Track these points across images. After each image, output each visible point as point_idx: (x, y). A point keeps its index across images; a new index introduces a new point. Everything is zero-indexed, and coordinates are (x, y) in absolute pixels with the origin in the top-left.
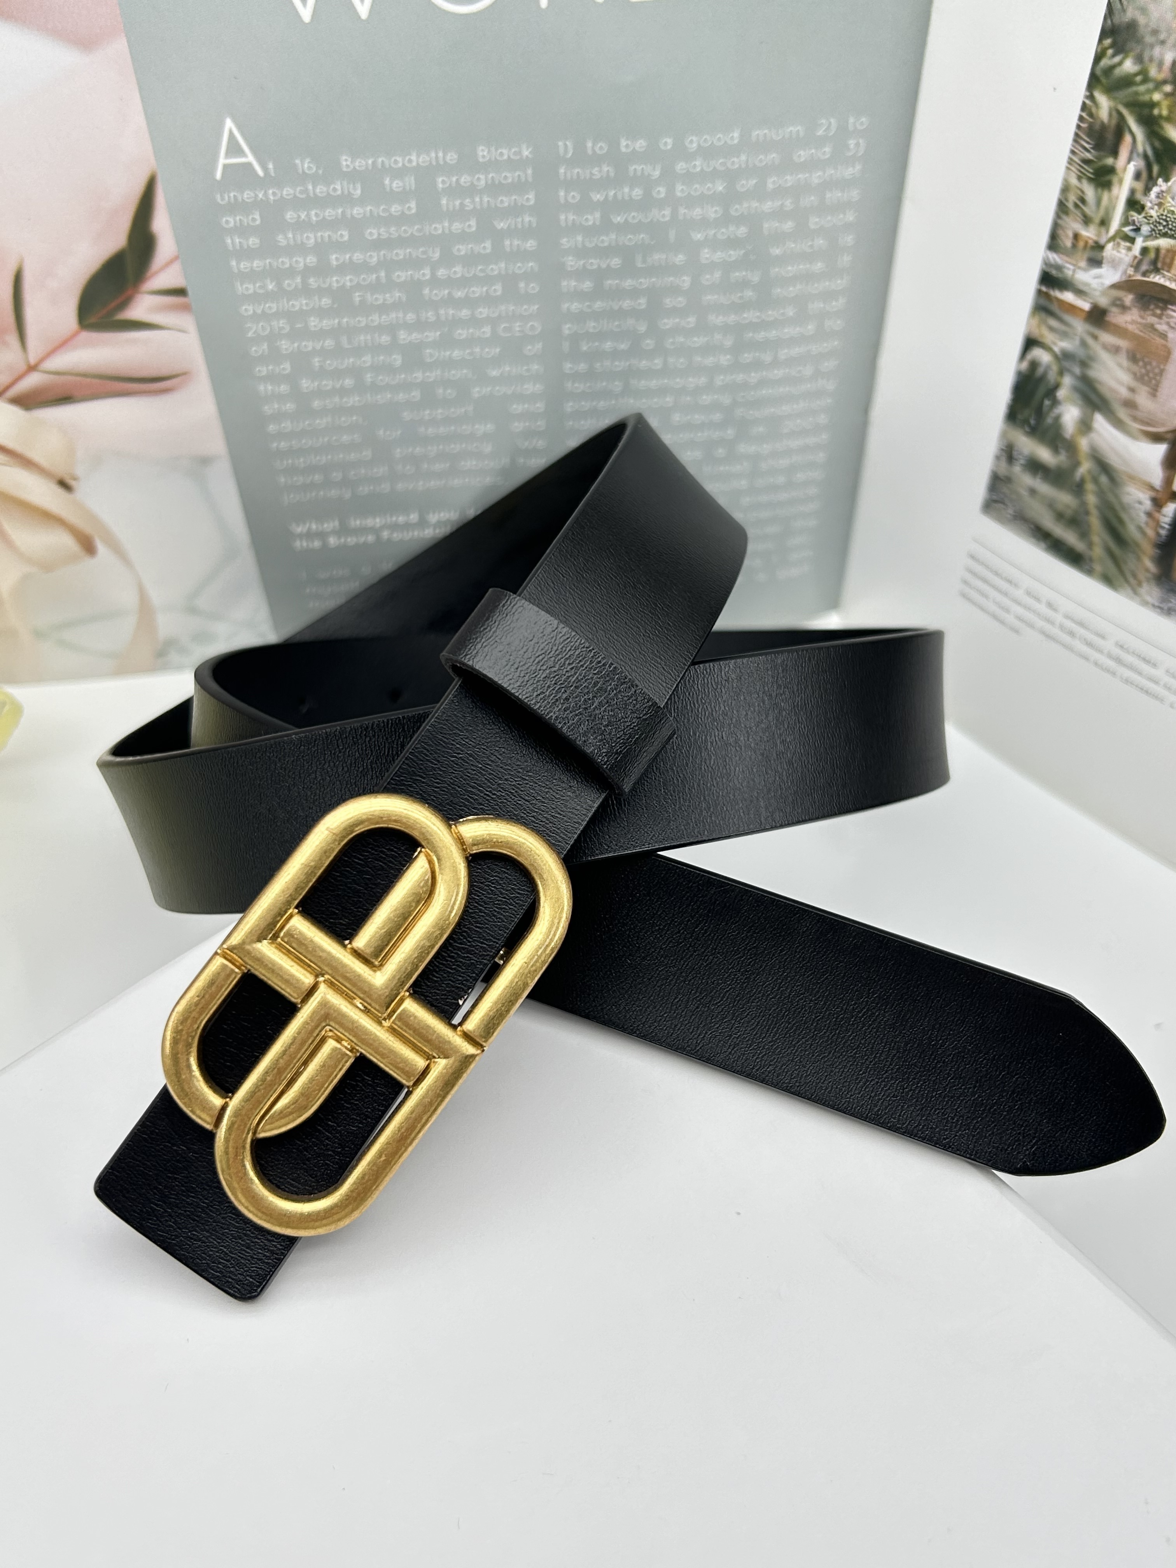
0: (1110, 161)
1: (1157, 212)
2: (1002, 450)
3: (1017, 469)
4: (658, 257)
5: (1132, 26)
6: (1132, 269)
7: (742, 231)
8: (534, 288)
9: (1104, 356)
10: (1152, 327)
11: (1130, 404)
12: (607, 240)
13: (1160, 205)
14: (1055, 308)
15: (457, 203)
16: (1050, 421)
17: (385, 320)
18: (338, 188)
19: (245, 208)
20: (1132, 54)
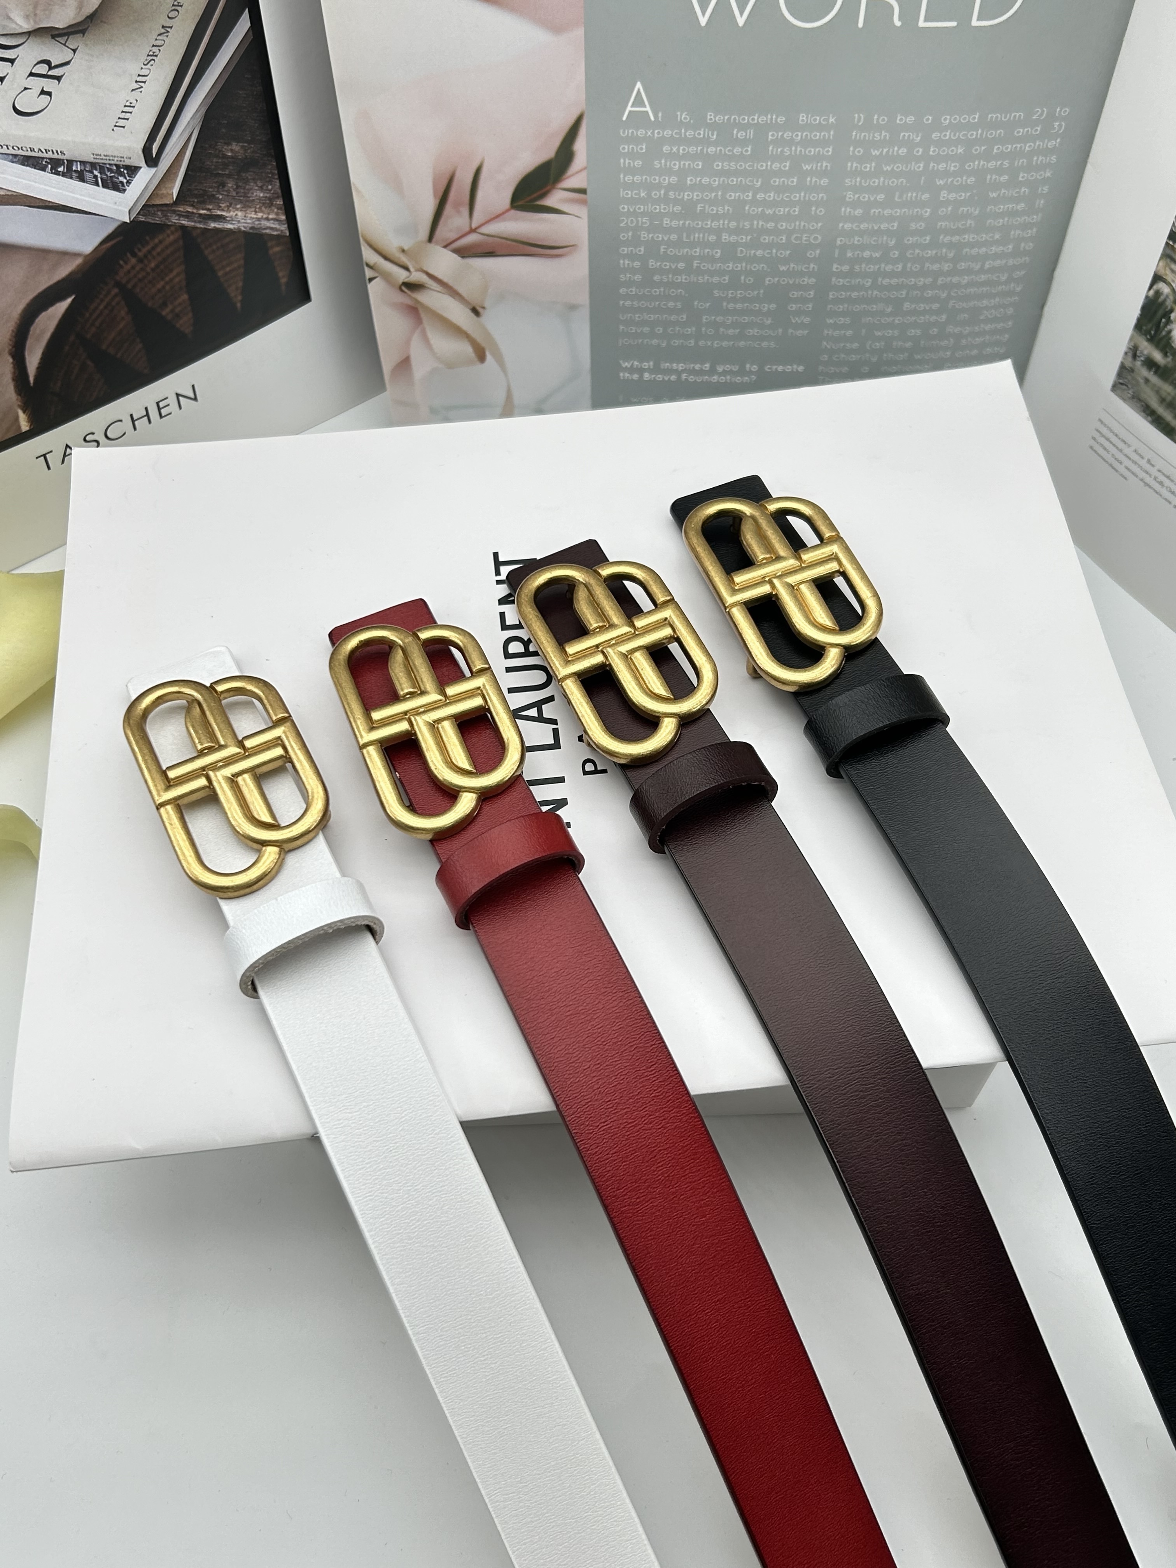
4: (911, 195)
8: (821, 211)
12: (877, 182)
15: (779, 150)
16: (1164, 333)
17: (715, 224)
18: (702, 133)
19: (637, 141)
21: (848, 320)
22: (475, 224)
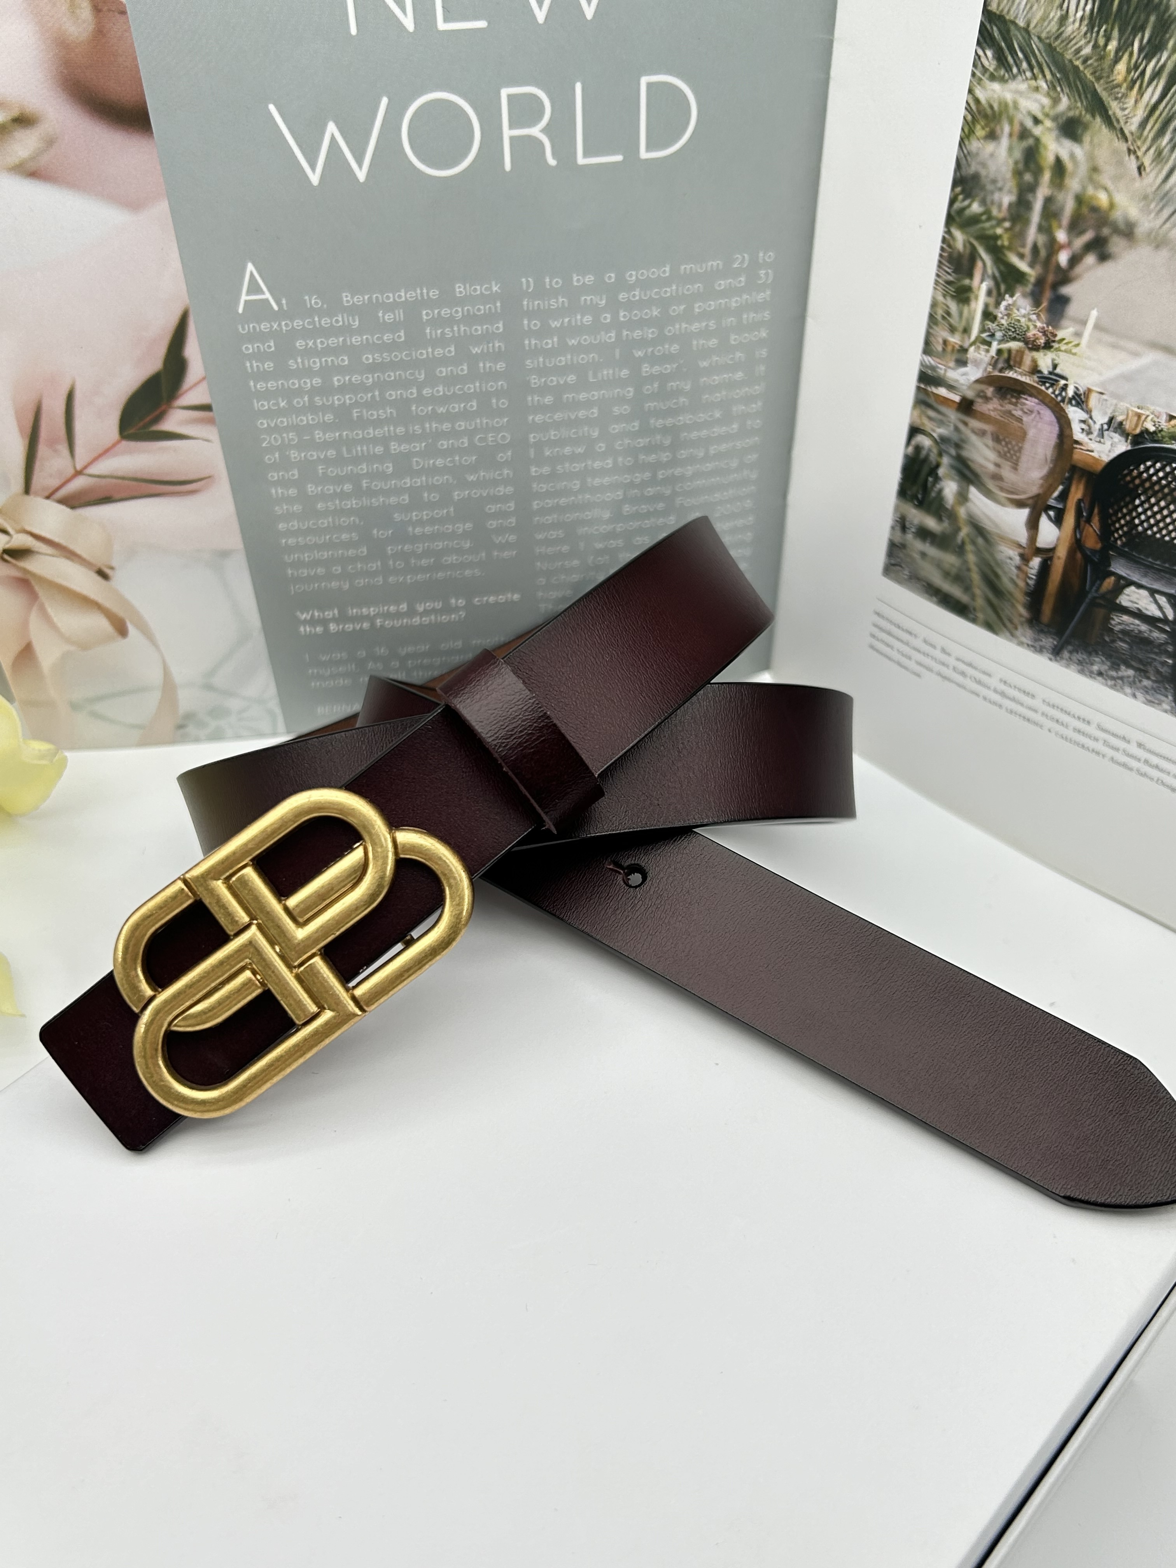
0: (967, 282)
1: (1006, 321)
2: (897, 521)
3: (909, 537)
4: (607, 373)
5: (976, 177)
6: (991, 367)
7: (675, 348)
8: (504, 403)
9: (974, 438)
10: (1009, 413)
11: (997, 477)
12: (564, 360)
13: (1008, 315)
14: (932, 401)
15: (439, 332)
16: (933, 494)
17: (378, 433)
18: (340, 319)
19: (262, 337)
20: (977, 198)
21: (561, 533)
22: (79, 467)
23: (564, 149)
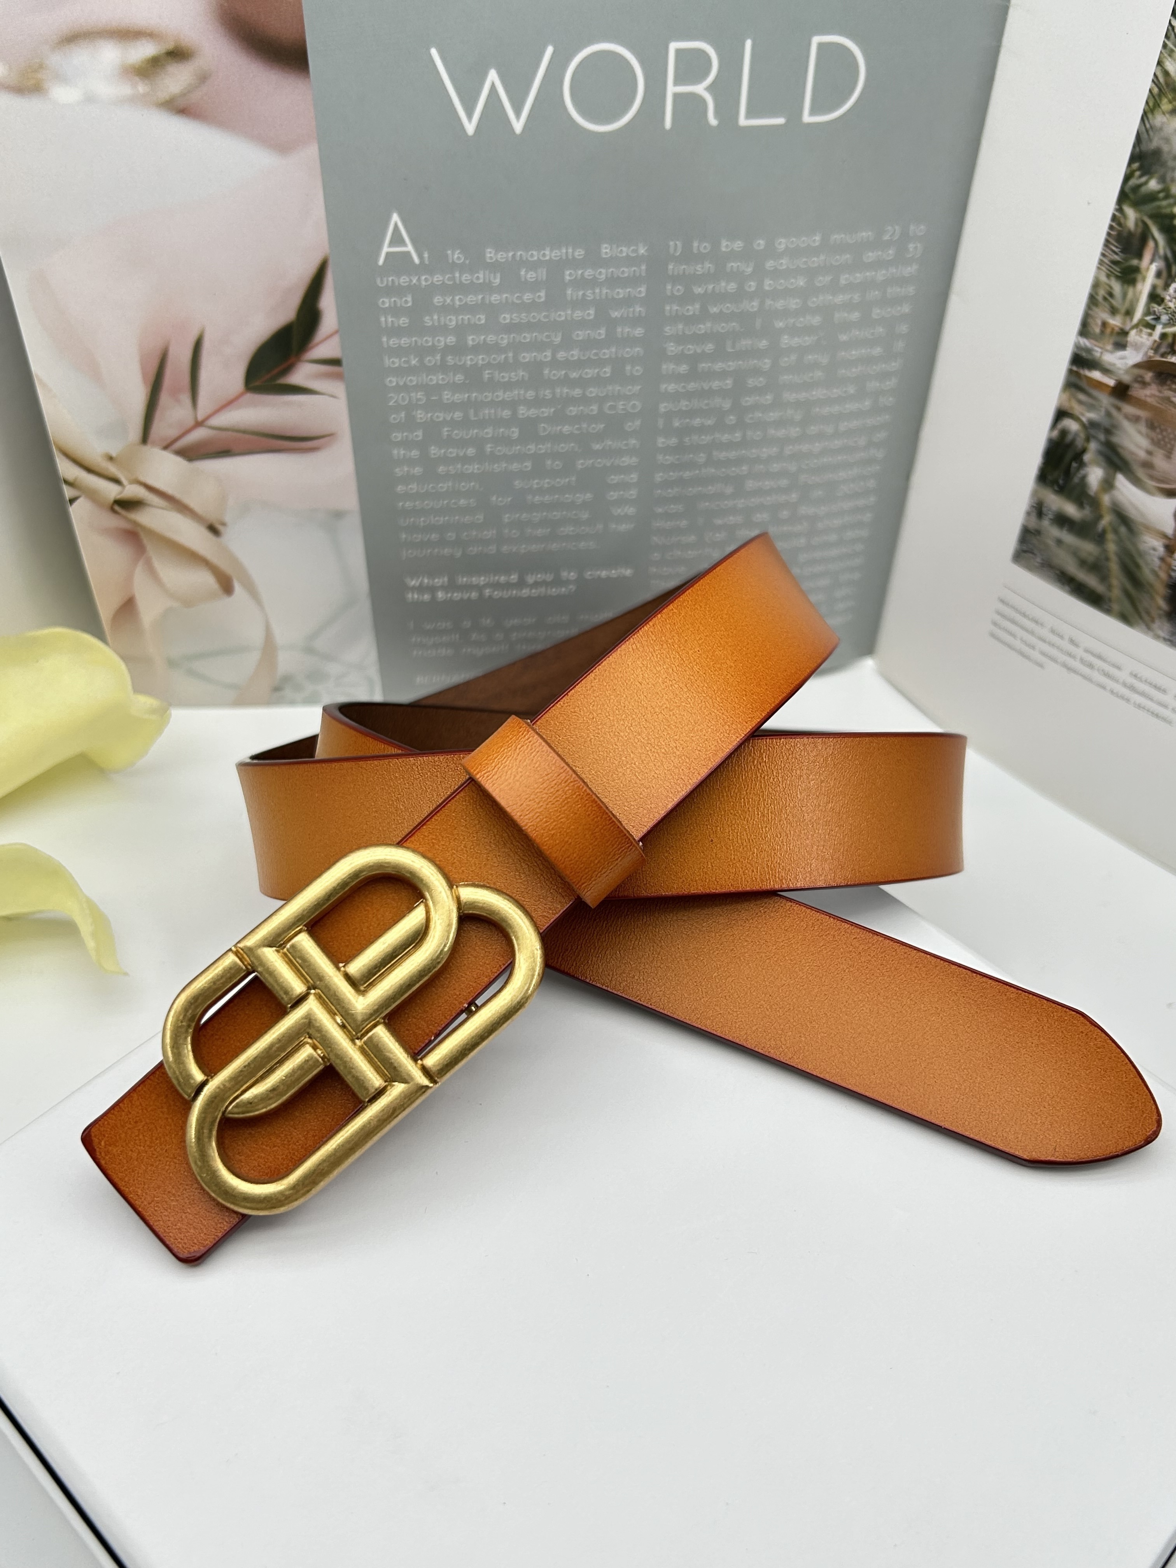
0: (1135, 262)
2: (1034, 506)
3: (1046, 523)
4: (745, 343)
5: (1157, 153)
6: (1152, 351)
7: (817, 320)
8: (638, 370)
9: (1126, 424)
10: (1168, 400)
11: (1147, 465)
12: (703, 328)
14: (1084, 384)
15: (580, 293)
16: (1076, 480)
17: (507, 396)
18: (481, 276)
19: (399, 291)
20: (1156, 175)
21: (681, 507)
22: (201, 415)
23: (726, 109)
